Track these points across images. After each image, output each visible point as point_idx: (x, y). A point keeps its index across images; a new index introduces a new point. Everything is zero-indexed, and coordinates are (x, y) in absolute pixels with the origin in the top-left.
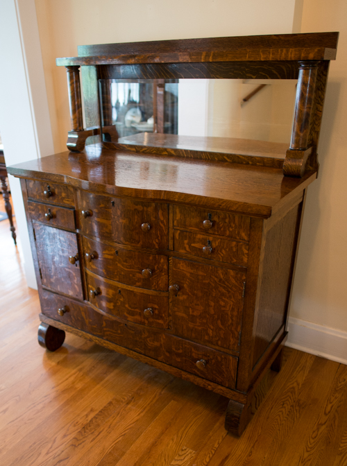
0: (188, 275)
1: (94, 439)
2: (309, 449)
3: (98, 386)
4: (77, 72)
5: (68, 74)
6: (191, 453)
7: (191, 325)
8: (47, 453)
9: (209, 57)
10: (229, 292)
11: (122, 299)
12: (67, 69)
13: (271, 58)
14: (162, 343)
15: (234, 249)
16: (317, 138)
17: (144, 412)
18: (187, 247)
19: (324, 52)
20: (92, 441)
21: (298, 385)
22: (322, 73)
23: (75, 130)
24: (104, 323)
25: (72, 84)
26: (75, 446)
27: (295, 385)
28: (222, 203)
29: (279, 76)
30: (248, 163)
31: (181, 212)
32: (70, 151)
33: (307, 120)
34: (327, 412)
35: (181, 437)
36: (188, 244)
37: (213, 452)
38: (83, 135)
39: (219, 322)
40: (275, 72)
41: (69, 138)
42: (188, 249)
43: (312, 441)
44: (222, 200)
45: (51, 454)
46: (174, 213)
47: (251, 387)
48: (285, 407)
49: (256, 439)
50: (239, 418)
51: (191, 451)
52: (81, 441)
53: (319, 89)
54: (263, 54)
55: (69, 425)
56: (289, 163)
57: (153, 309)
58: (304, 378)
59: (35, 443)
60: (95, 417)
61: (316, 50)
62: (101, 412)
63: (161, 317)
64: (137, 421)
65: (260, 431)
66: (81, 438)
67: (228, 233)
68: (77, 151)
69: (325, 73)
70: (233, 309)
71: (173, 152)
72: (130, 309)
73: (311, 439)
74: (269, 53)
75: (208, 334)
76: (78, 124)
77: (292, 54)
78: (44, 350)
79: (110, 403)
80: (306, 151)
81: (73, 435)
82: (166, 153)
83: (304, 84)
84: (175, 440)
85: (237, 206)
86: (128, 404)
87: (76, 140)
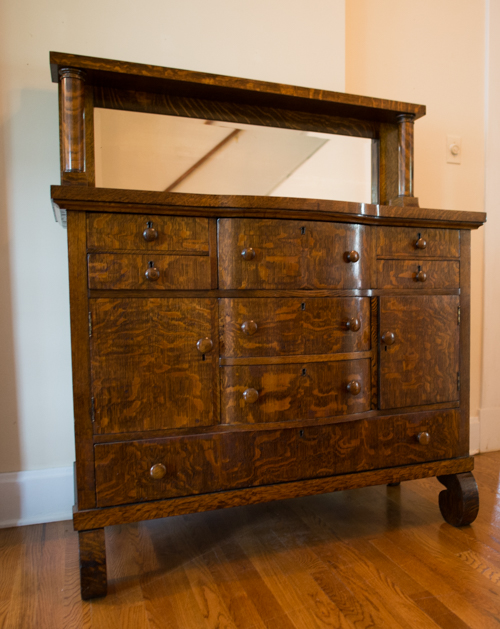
0: (400, 315)
7: (404, 387)
10: (444, 323)
11: (307, 384)
14: (363, 437)
15: (446, 271)
18: (393, 279)
31: (385, 236)
36: (394, 276)
39: (437, 367)
42: (394, 282)
46: (378, 238)
67: (439, 252)
70: (450, 345)
72: (320, 395)
75: (425, 391)
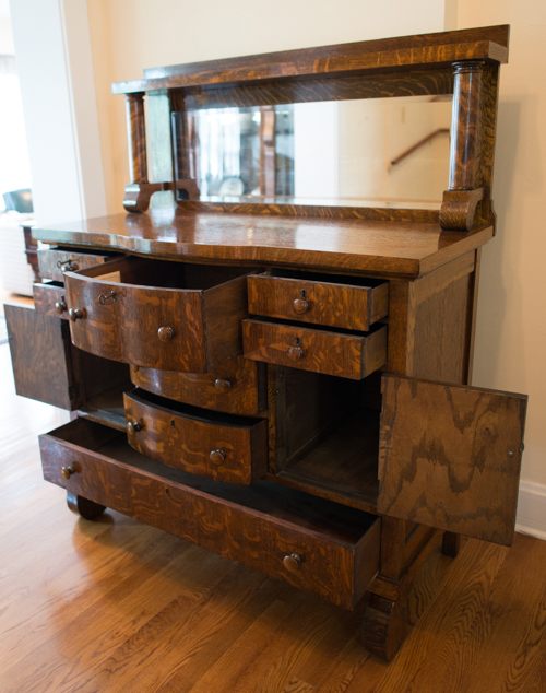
1: (143, 661)
2: (510, 687)
3: (157, 575)
4: (141, 102)
5: (127, 105)
6: (305, 688)
8: (63, 683)
9: (324, 65)
11: (176, 436)
12: (127, 98)
13: (412, 60)
14: (227, 525)
15: (338, 350)
16: (490, 175)
17: (229, 619)
18: (263, 349)
19: (487, 47)
20: (139, 664)
21: (488, 578)
22: (490, 81)
23: (136, 182)
24: (134, 490)
25: (133, 118)
26: (110, 671)
27: (483, 578)
28: (345, 259)
29: (427, 91)
30: (389, 219)
32: (127, 213)
33: (471, 146)
34: (540, 623)
35: (290, 661)
36: (264, 345)
37: (344, 688)
38: (147, 189)
40: (420, 85)
41: (128, 193)
42: (264, 353)
43: (516, 672)
44: (343, 254)
45: (69, 684)
47: (405, 571)
48: (467, 615)
49: (417, 668)
50: (386, 626)
51: (305, 684)
52: (122, 664)
53: (486, 106)
54: (401, 55)
55: (103, 636)
56: (449, 209)
57: (226, 451)
58: (498, 568)
59: (44, 665)
60: (147, 625)
61: (476, 45)
62: (158, 616)
63: (239, 464)
64: (216, 632)
65: (424, 654)
66: (122, 658)
68: (139, 211)
69: (493, 82)
71: (277, 210)
72: (189, 451)
73: (514, 669)
74: (409, 54)
76: (140, 174)
77: (442, 54)
78: (75, 517)
79: (174, 603)
80: (473, 192)
81: (109, 654)
82: (267, 211)
83: (463, 93)
84: (279, 666)
85: (367, 262)
86: (203, 604)
87: (137, 196)
